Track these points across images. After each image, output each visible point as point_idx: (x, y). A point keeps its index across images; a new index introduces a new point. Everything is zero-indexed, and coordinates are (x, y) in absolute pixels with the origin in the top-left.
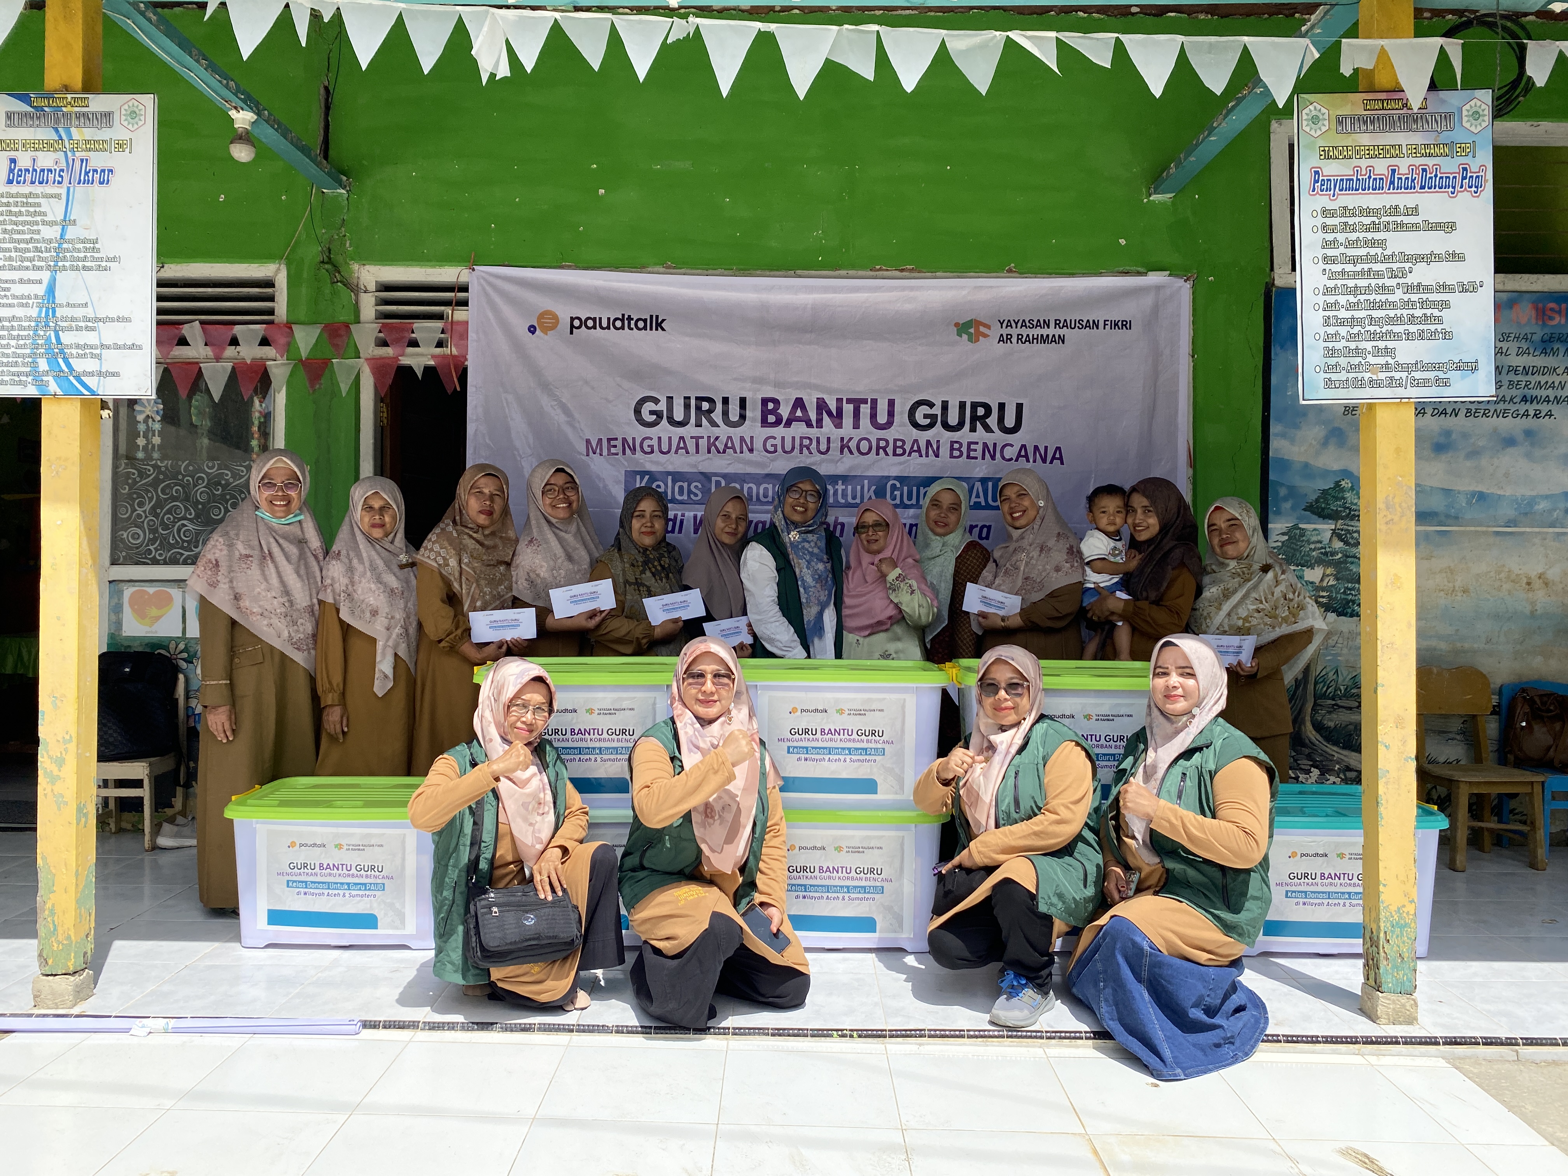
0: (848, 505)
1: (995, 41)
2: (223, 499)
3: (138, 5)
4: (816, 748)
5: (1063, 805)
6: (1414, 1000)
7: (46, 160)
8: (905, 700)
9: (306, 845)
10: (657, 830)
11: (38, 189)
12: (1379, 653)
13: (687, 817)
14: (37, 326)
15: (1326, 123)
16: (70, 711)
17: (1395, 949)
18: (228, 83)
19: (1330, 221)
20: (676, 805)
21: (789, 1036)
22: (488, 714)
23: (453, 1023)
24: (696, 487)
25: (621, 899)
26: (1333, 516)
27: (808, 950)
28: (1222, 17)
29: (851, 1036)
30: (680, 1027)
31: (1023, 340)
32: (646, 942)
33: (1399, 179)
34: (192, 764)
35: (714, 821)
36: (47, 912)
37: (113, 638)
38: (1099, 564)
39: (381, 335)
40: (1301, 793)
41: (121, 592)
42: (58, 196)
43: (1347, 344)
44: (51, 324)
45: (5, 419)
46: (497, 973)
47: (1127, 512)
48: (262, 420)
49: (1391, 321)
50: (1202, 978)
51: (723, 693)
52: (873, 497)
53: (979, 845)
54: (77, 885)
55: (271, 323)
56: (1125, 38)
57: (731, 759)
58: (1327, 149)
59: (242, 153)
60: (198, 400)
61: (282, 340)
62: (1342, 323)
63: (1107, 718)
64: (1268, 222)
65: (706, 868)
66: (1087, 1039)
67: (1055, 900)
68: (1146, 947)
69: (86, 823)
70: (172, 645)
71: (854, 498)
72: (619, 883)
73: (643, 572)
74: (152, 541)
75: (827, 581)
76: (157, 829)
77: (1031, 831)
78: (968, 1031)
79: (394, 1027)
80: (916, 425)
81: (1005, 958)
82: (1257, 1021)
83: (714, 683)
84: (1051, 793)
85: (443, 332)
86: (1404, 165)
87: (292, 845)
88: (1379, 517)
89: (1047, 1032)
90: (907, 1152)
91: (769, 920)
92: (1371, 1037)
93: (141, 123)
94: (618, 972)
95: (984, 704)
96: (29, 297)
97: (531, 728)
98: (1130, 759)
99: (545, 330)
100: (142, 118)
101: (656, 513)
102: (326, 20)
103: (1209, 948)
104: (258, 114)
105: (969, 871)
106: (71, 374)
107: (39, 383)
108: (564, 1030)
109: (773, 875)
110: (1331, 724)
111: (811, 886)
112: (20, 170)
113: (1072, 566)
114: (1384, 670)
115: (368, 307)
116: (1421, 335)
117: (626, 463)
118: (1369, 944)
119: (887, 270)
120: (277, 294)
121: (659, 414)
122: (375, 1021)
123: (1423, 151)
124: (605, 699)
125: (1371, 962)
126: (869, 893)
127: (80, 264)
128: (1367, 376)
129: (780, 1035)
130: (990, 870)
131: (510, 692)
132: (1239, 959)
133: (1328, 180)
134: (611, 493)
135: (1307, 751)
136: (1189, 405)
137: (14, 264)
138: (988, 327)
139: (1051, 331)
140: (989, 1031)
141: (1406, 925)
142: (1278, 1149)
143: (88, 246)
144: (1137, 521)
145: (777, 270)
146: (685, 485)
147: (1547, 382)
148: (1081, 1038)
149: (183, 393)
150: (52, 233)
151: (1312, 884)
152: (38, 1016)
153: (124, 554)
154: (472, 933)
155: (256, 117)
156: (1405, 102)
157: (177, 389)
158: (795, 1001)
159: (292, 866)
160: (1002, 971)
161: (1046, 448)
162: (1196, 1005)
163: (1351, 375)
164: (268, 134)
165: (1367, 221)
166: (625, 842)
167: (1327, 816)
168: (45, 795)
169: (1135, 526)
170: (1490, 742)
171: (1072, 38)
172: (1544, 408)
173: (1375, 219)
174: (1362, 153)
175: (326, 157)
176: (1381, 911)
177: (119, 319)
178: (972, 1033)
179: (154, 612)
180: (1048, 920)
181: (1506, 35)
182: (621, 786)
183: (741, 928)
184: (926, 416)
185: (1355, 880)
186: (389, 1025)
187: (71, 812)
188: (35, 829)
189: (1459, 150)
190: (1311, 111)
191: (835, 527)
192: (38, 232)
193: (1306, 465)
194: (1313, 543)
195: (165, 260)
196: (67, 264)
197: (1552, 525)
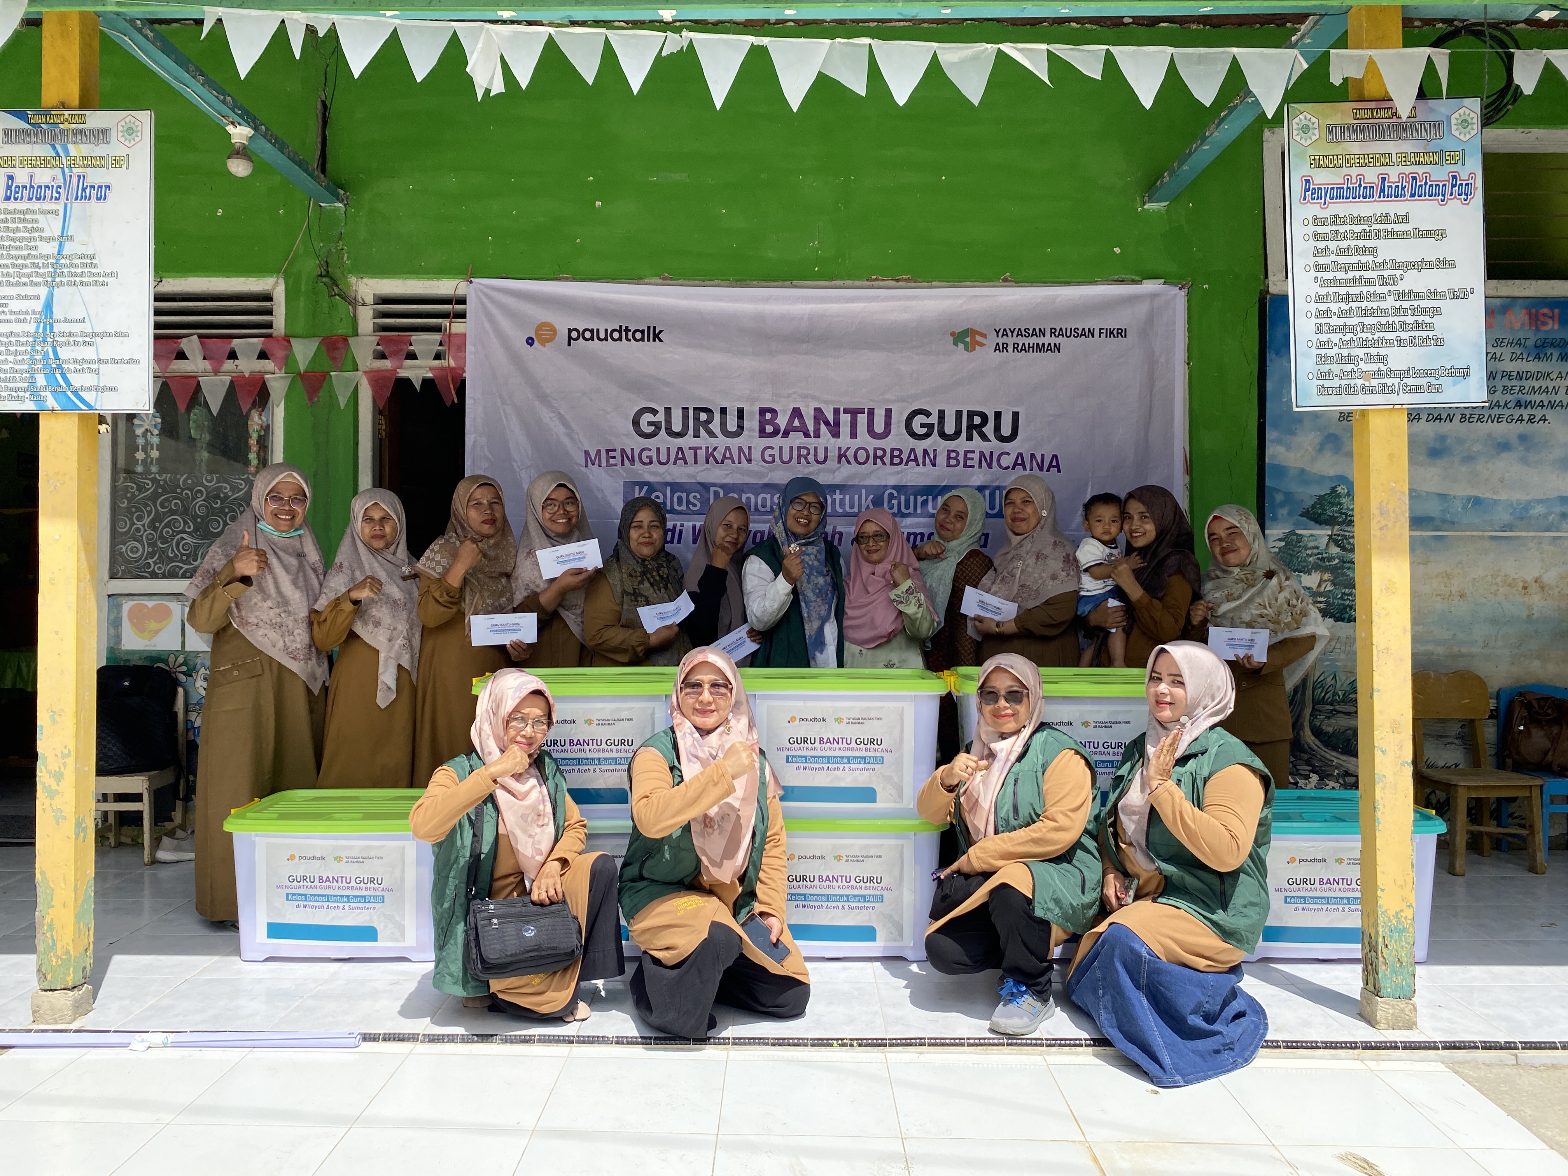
0: (847, 515)
1: (986, 53)
2: (221, 512)
3: (135, 22)
4: (814, 757)
5: (1062, 812)
6: (1413, 1005)
7: (43, 176)
8: (903, 708)
9: (306, 858)
10: (657, 840)
11: (35, 205)
12: (1375, 658)
13: (687, 829)
14: (35, 341)
15: (1316, 132)
16: (68, 724)
17: (1393, 954)
18: (225, 98)
19: (1321, 230)
20: (674, 816)
21: (789, 1045)
22: (486, 727)
23: (453, 1035)
24: (695, 497)
25: (620, 909)
26: (1330, 522)
27: (808, 959)
28: (1214, 27)
29: (852, 1045)
30: (680, 1037)
31: (1019, 349)
32: (645, 952)
33: (1389, 187)
34: (191, 778)
35: (714, 830)
36: (45, 928)
37: (112, 651)
38: (1096, 570)
39: (380, 347)
40: (1300, 798)
41: (119, 607)
42: (55, 212)
43: (1341, 351)
44: (49, 339)
45: (5, 434)
46: (496, 985)
47: (1123, 520)
48: (262, 433)
49: (1382, 328)
50: (1202, 986)
51: (721, 702)
52: (871, 507)
53: (977, 851)
54: (76, 900)
55: (269, 336)
56: (1115, 50)
57: (730, 771)
58: (1317, 158)
59: (239, 168)
60: (196, 414)
61: (280, 353)
62: (1334, 330)
63: (1106, 725)
64: (1261, 230)
65: (705, 878)
66: (1087, 1046)
67: (1051, 905)
68: (1145, 954)
69: (85, 837)
70: (171, 659)
71: (852, 507)
72: (619, 893)
73: (641, 583)
74: (151, 555)
75: (827, 595)
76: (156, 843)
77: (1030, 838)
78: (968, 1039)
79: (394, 1040)
80: (913, 435)
81: (1006, 963)
82: (1257, 1027)
83: (711, 693)
84: (1050, 800)
85: (441, 344)
86: (1393, 173)
87: (292, 857)
88: (1373, 523)
89: (1046, 1039)
90: (907, 1160)
91: (768, 930)
92: (1370, 1042)
93: (137, 139)
94: (619, 983)
95: (984, 711)
96: (27, 313)
97: (530, 741)
98: (1128, 765)
99: (543, 342)
100: (139, 134)
101: (655, 523)
102: (321, 35)
103: (1207, 954)
104: (255, 129)
105: (967, 876)
106: (69, 389)
107: (38, 398)
108: (564, 1041)
109: (773, 885)
110: (1330, 730)
111: (811, 895)
112: (18, 187)
113: (1068, 575)
114: (1380, 675)
115: (366, 320)
116: (1413, 342)
117: (625, 475)
118: (1368, 949)
119: (883, 280)
120: (275, 308)
121: (657, 425)
122: (375, 1034)
123: (1413, 160)
124: (605, 709)
125: (1370, 967)
126: (868, 901)
127: (78, 279)
128: (1359, 382)
129: (780, 1045)
130: (987, 875)
131: (509, 706)
132: (1239, 965)
133: (1319, 189)
134: (610, 504)
135: (1306, 756)
136: (1185, 411)
137: (11, 279)
138: (984, 336)
139: (1047, 340)
140: (989, 1039)
141: (1404, 930)
142: (1278, 1155)
143: (85, 261)
144: (1134, 528)
145: (774, 281)
146: (684, 495)
147: (1541, 387)
148: (1081, 1045)
149: (182, 407)
150: (49, 249)
151: (1311, 890)
152: (37, 1031)
153: (123, 568)
154: (473, 945)
155: (253, 132)
156: (1394, 110)
157: (175, 402)
158: (795, 1011)
159: (292, 879)
160: (1002, 978)
161: (1043, 456)
162: (1194, 1012)
163: (1344, 382)
164: (266, 149)
165: (1358, 229)
166: (624, 853)
167: (1326, 821)
168: (44, 810)
169: (1132, 532)
170: (1487, 746)
171: (1063, 51)
172: (1539, 413)
173: (1366, 227)
174: (1352, 162)
175: (323, 171)
176: (1379, 916)
177: (117, 334)
178: (971, 1041)
179: (153, 625)
180: (1045, 925)
181: (1493, 44)
182: (620, 796)
183: (741, 937)
184: (923, 425)
185: (1354, 885)
186: (389, 1038)
187: (69, 827)
188: (33, 844)
189: (1448, 158)
190: (1301, 120)
191: (833, 536)
192: (36, 248)
193: (1303, 471)
194: (1310, 549)
195: (164, 274)
196: (65, 280)
197: (1548, 529)
